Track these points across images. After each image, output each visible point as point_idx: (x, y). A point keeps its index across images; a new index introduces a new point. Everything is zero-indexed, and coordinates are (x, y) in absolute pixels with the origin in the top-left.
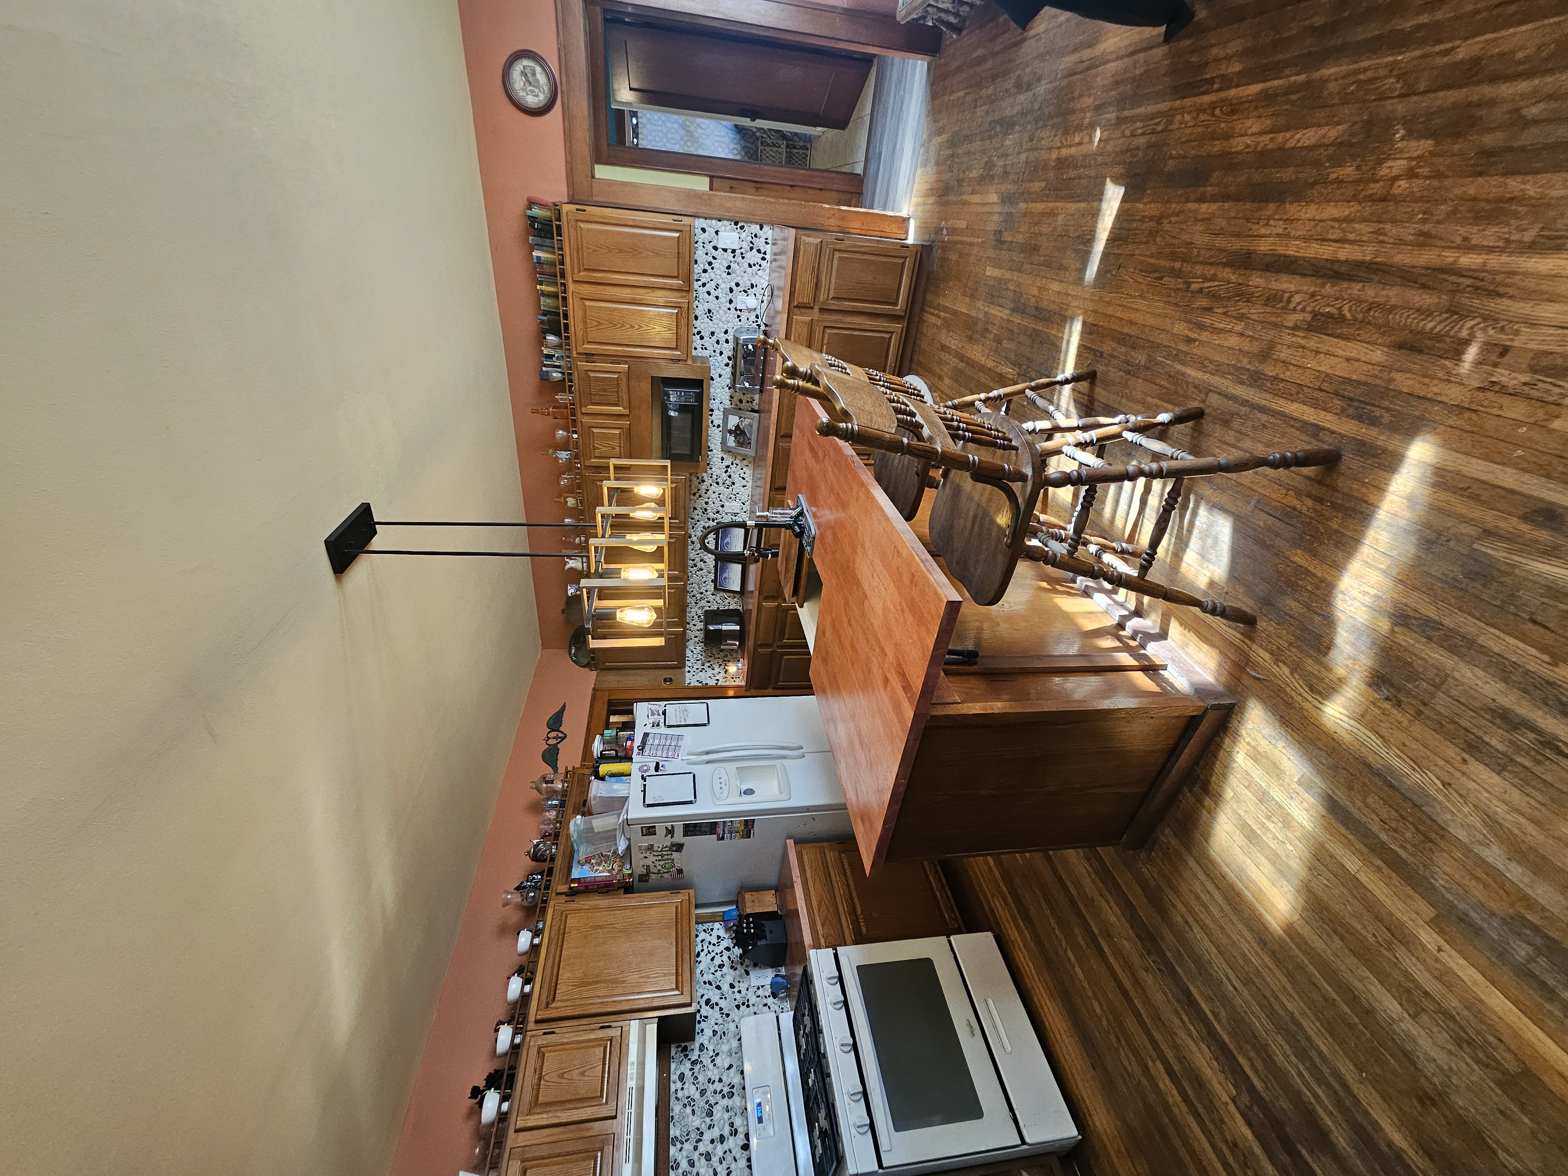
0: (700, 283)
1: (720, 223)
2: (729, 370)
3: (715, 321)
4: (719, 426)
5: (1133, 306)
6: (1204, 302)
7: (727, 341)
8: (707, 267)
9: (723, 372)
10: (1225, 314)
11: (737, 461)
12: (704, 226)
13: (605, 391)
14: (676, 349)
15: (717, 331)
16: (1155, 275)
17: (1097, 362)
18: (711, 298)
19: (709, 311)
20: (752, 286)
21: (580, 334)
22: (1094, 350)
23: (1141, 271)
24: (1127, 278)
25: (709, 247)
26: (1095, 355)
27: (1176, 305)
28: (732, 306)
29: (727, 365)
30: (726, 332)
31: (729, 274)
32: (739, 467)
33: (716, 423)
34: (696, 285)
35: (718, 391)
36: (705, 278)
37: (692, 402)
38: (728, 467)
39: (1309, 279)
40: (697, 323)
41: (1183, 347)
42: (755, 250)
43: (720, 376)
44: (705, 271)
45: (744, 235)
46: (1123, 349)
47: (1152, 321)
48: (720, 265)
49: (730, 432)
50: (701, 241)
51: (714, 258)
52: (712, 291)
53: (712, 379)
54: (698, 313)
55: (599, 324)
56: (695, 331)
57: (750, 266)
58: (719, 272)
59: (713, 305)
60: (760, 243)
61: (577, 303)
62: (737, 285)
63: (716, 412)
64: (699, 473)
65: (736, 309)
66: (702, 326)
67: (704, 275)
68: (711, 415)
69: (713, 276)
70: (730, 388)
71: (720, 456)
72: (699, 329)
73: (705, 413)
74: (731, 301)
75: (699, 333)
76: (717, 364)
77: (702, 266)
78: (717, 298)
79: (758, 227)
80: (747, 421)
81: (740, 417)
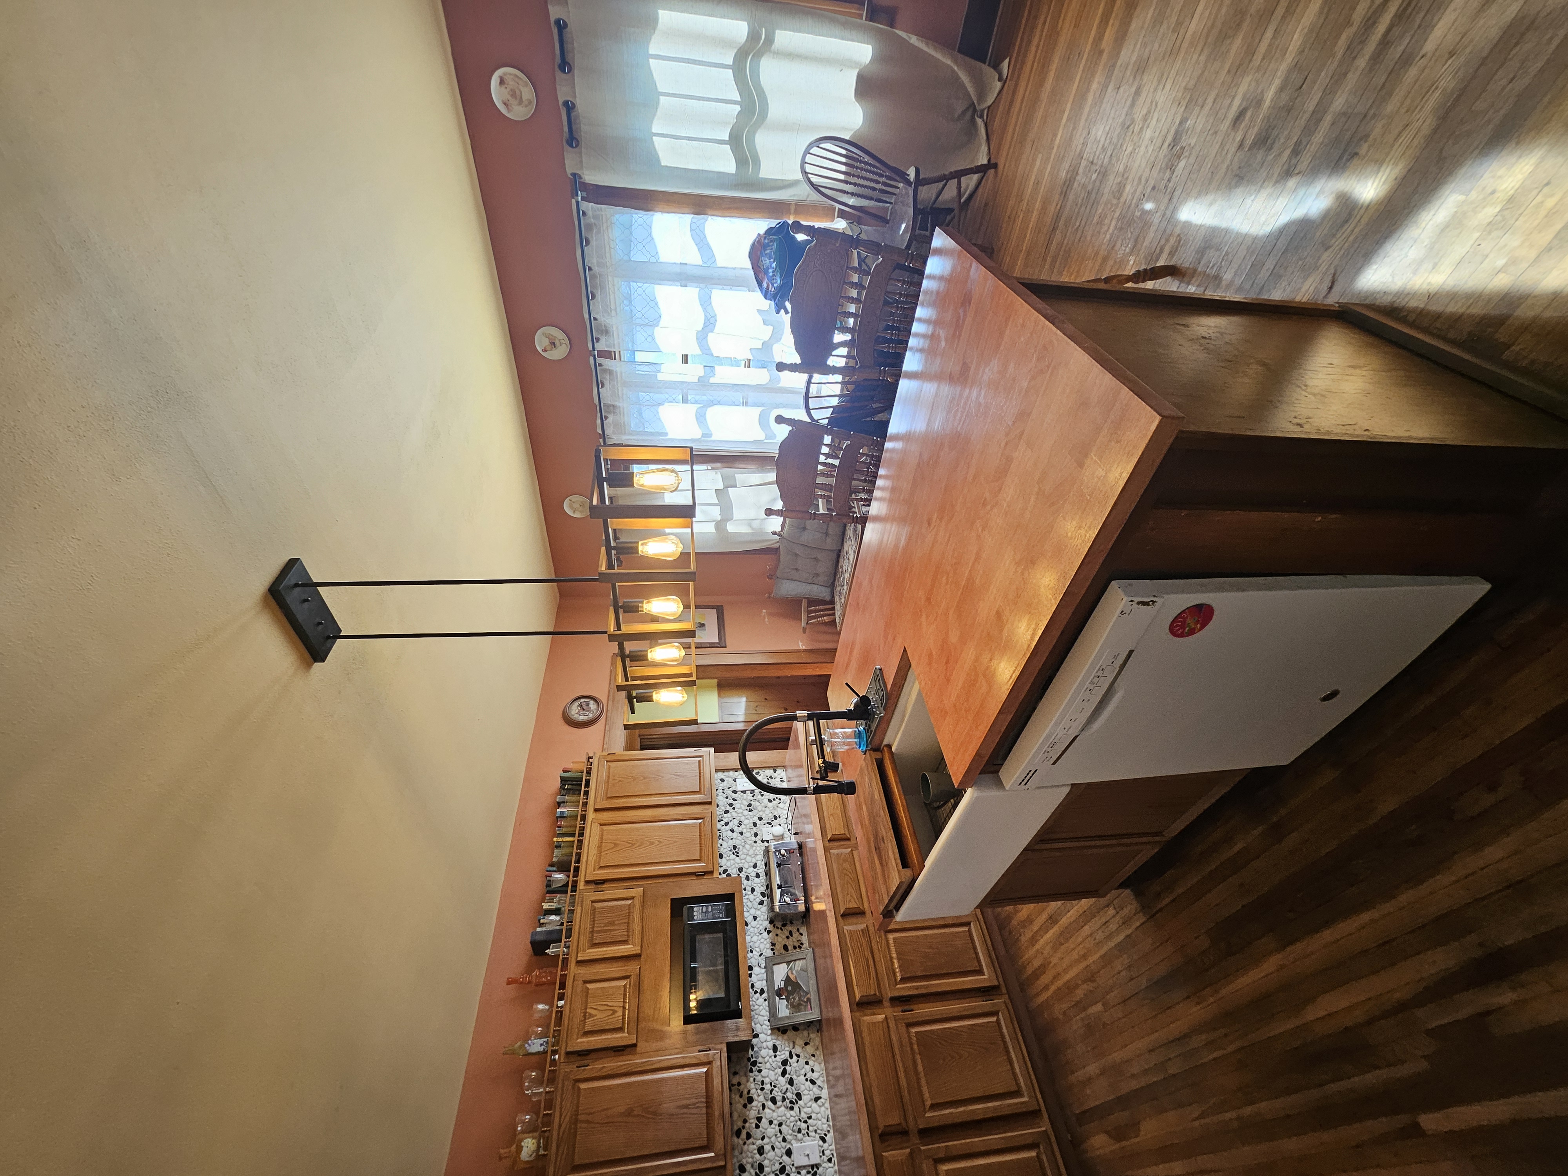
0: (723, 823)
1: (737, 774)
2: (764, 908)
3: (742, 857)
4: (762, 992)
7: (758, 876)
8: (728, 808)
9: (758, 913)
11: (797, 1050)
12: (723, 777)
14: (699, 860)
15: (746, 865)
18: (735, 835)
19: (735, 847)
20: (775, 818)
25: (729, 792)
28: (758, 839)
29: (761, 903)
30: (755, 866)
31: (750, 811)
32: (802, 1061)
33: (758, 986)
34: (719, 826)
35: (755, 938)
36: (727, 818)
37: (722, 918)
38: (785, 1063)
40: (723, 862)
44: (727, 812)
45: (760, 778)
48: (741, 804)
49: (779, 993)
50: (720, 788)
51: (735, 800)
52: (736, 829)
53: (746, 924)
54: (722, 851)
55: (616, 845)
56: (721, 869)
57: (770, 801)
58: (740, 811)
59: (738, 841)
60: (776, 782)
62: (760, 819)
63: (756, 970)
64: (743, 1080)
65: (763, 841)
66: (728, 864)
67: (725, 815)
68: (750, 975)
69: (735, 815)
70: (769, 932)
71: (770, 1045)
72: (725, 867)
73: (743, 971)
74: (756, 835)
75: (725, 871)
76: (749, 904)
77: (723, 808)
78: (741, 833)
79: (772, 771)
80: (799, 964)
81: (788, 963)
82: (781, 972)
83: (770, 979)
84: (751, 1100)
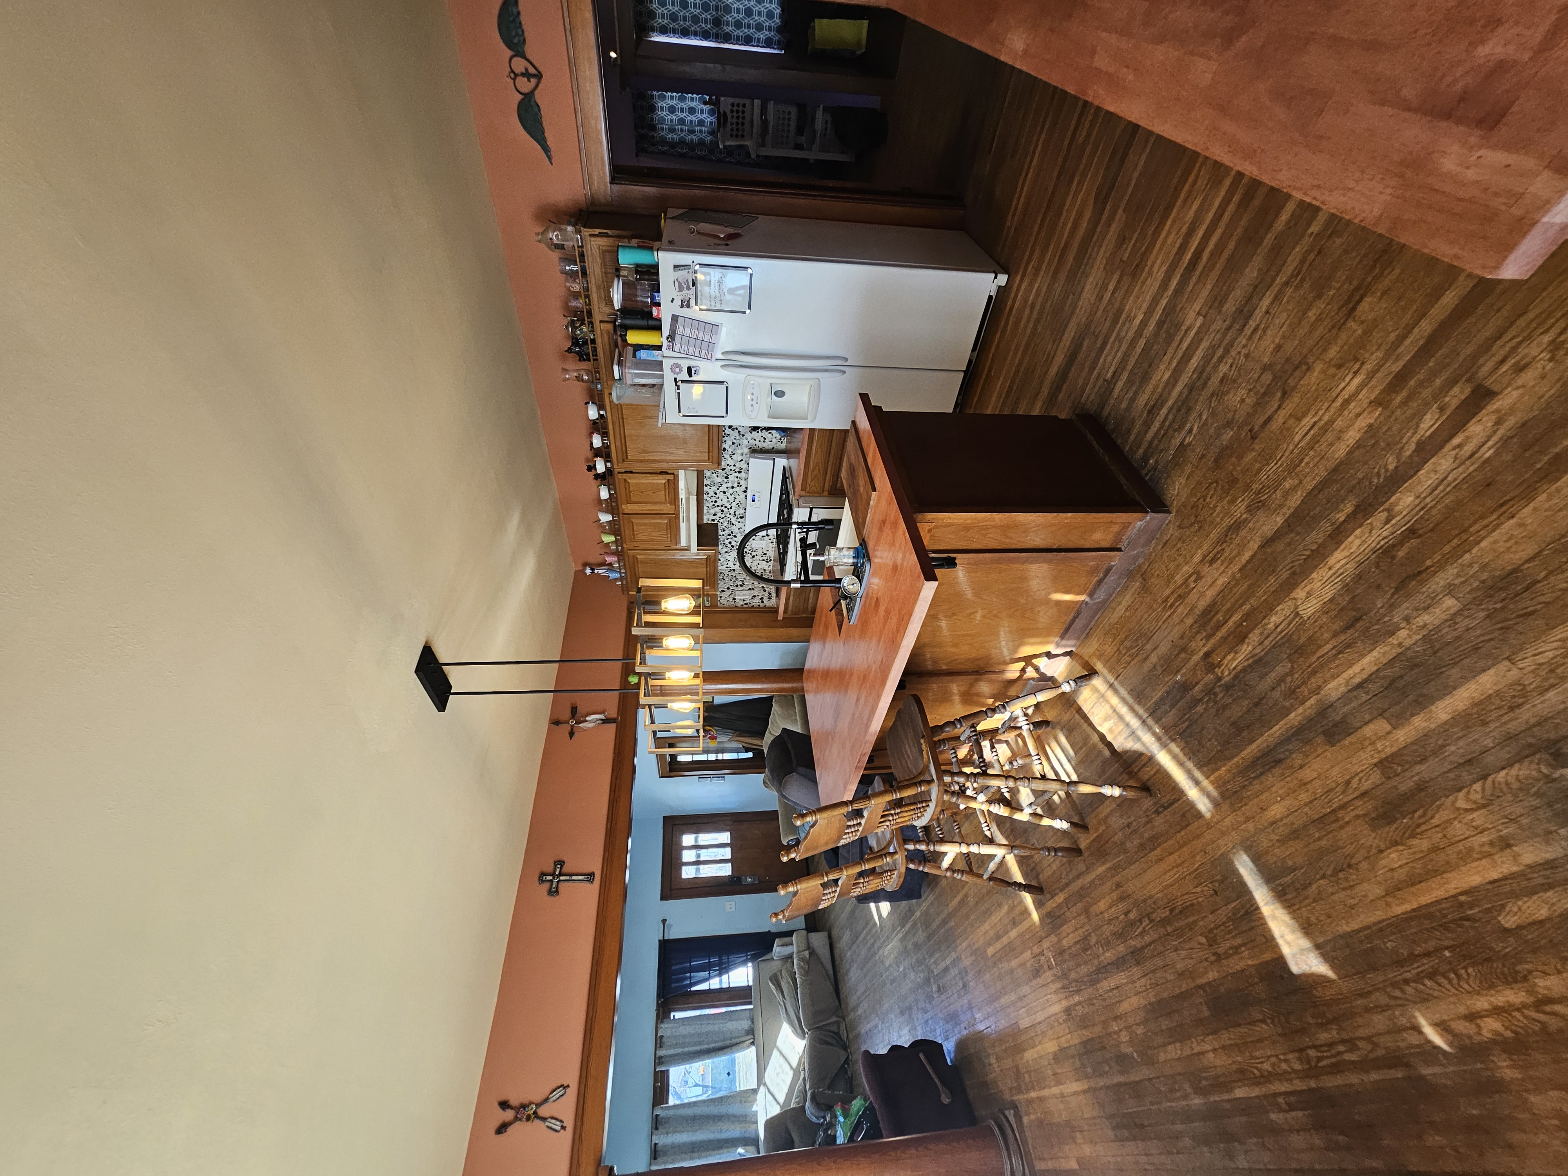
5: (1171, 873)
6: (1132, 916)
10: (1117, 918)
16: (1177, 911)
17: (1155, 804)
22: (1166, 808)
23: (1192, 905)
24: (1199, 889)
26: (1162, 806)
27: (1145, 901)
41: (1117, 878)
46: (1146, 835)
47: (1149, 875)
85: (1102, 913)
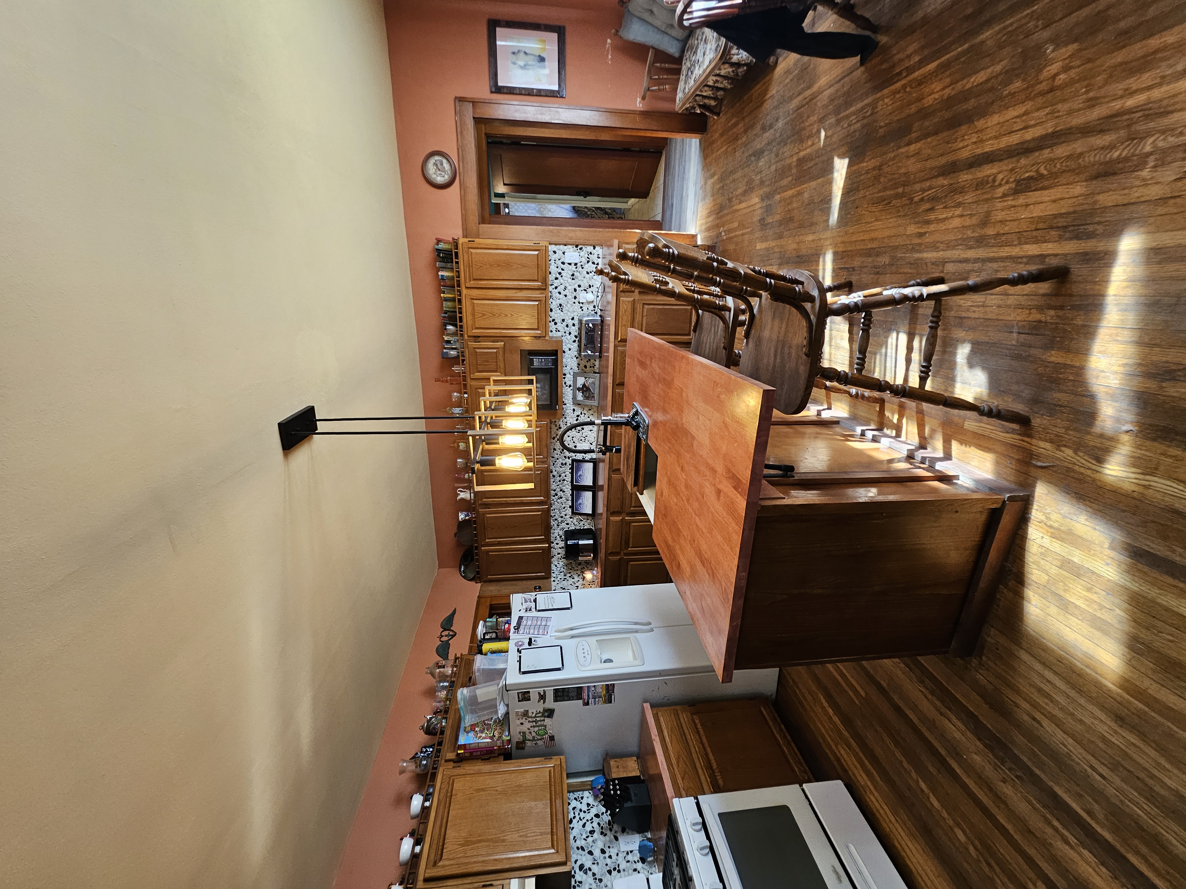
0: (553, 287)
1: (566, 247)
2: (576, 344)
3: (565, 312)
4: (570, 386)
5: (873, 228)
6: (927, 206)
7: (574, 325)
8: (558, 276)
9: (572, 347)
10: (944, 207)
11: (585, 412)
12: (555, 249)
13: (487, 361)
14: (537, 329)
15: (566, 318)
16: (885, 203)
17: (852, 274)
18: (561, 296)
19: (560, 305)
20: (590, 286)
21: (470, 323)
22: (847, 268)
23: (873, 204)
24: (864, 212)
25: (559, 263)
26: (849, 271)
27: (905, 216)
28: (576, 301)
29: (574, 341)
30: (573, 319)
31: (573, 279)
32: (586, 416)
33: (568, 383)
34: (551, 288)
35: (569, 360)
36: (556, 283)
37: (550, 365)
38: (578, 416)
39: (1006, 161)
40: (552, 314)
41: (917, 241)
42: (590, 263)
43: (570, 349)
44: (556, 279)
45: (582, 254)
46: (870, 259)
47: (887, 233)
48: (567, 274)
49: (579, 389)
50: (553, 259)
51: (563, 270)
52: (562, 292)
53: (564, 352)
54: (552, 307)
55: (484, 315)
56: (551, 319)
57: (588, 273)
58: (566, 279)
59: (562, 300)
60: (594, 258)
61: (468, 301)
62: (579, 286)
63: (568, 376)
64: (557, 421)
65: (579, 303)
66: (556, 316)
67: (556, 281)
68: (564, 378)
69: (562, 281)
70: (577, 358)
71: (572, 408)
72: (553, 318)
73: (560, 375)
74: (575, 298)
75: (553, 320)
76: (567, 341)
77: (554, 275)
78: (566, 296)
79: (592, 248)
80: (591, 380)
81: (586, 378)
82: (581, 381)
83: (575, 381)
84: (560, 428)
85: (962, 216)
